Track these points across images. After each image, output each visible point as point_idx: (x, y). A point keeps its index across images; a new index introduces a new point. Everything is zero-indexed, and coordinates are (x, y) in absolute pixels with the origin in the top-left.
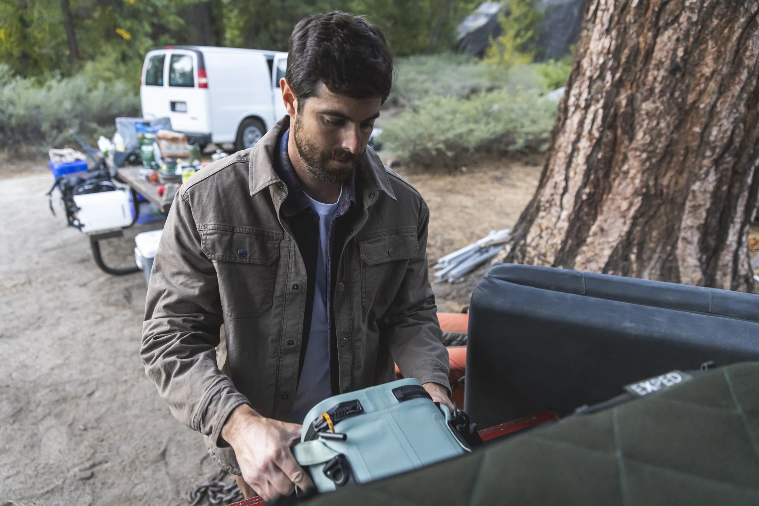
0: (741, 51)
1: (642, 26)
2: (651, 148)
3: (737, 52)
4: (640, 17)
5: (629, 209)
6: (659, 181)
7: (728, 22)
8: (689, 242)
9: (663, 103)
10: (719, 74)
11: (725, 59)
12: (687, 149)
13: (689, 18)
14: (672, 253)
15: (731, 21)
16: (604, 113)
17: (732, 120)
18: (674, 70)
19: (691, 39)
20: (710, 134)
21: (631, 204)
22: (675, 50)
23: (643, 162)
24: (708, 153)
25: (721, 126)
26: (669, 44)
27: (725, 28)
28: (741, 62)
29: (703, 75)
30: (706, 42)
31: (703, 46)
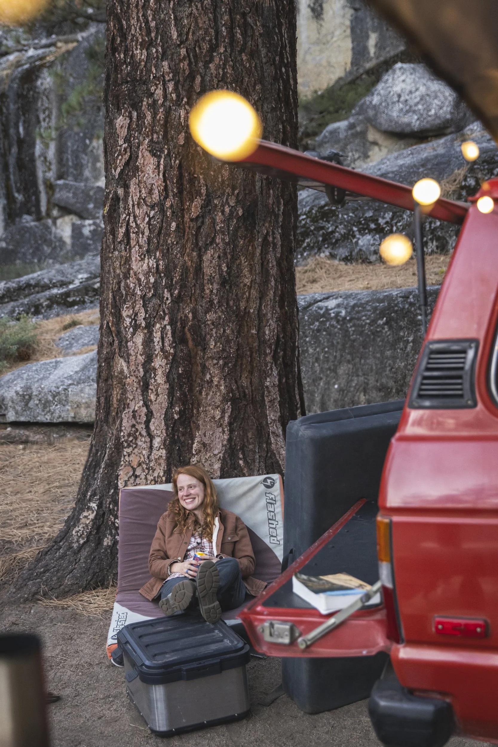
0: (265, 263)
1: (184, 247)
2: (225, 355)
3: (262, 264)
4: (180, 239)
5: (222, 417)
6: (239, 384)
7: (250, 241)
8: (277, 436)
9: (222, 312)
10: (255, 283)
11: (255, 270)
12: (251, 350)
13: (223, 240)
14: (269, 450)
15: (252, 240)
16: (172, 329)
17: (275, 320)
18: (223, 283)
19: (229, 256)
20: (264, 333)
21: (223, 412)
22: (220, 266)
23: (222, 369)
24: (268, 351)
25: (270, 325)
26: (214, 261)
27: (249, 246)
28: (267, 271)
29: (245, 285)
30: (239, 258)
31: (238, 261)
